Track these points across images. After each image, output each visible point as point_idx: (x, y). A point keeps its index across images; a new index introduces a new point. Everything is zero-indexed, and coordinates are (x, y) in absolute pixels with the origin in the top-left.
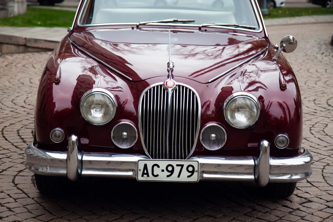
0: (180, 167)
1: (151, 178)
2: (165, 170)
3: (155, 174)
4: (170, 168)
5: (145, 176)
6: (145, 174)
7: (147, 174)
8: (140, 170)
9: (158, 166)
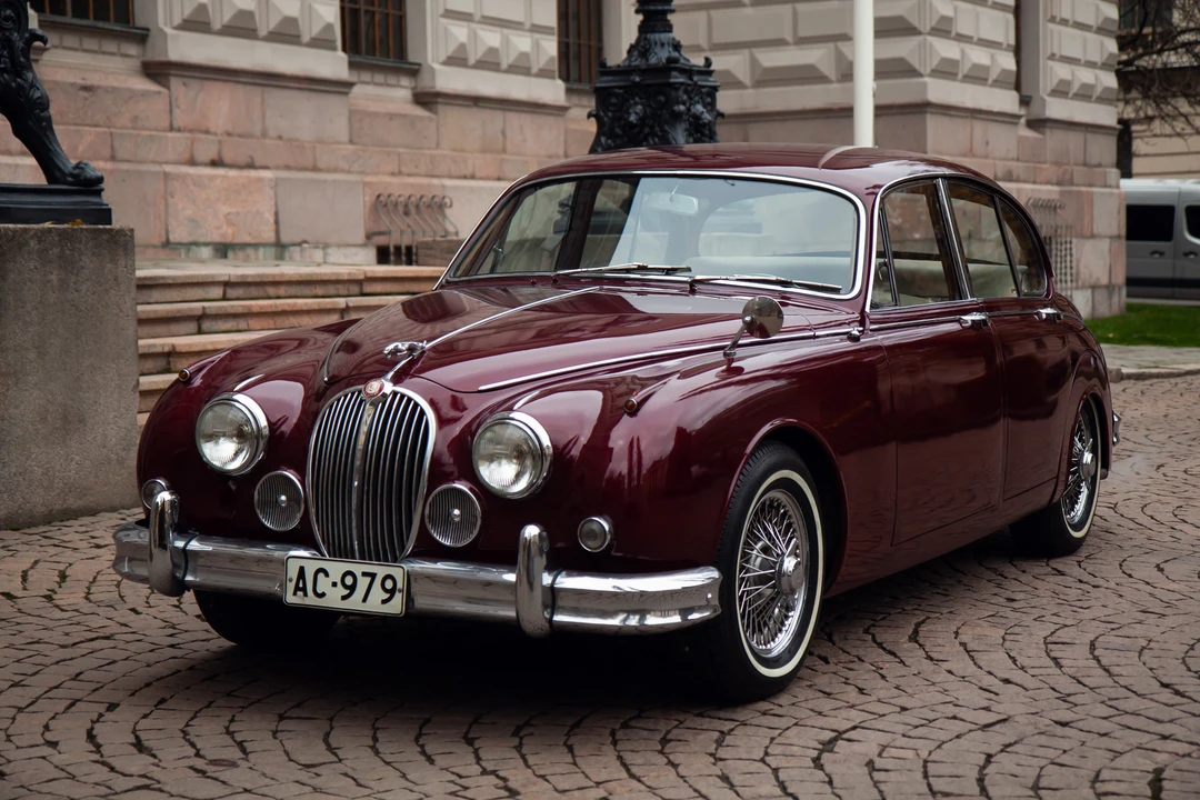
0: (369, 579)
1: (311, 600)
2: (339, 584)
3: (319, 591)
4: (349, 580)
5: (300, 593)
6: (300, 589)
7: (304, 590)
8: (291, 580)
9: (327, 575)
